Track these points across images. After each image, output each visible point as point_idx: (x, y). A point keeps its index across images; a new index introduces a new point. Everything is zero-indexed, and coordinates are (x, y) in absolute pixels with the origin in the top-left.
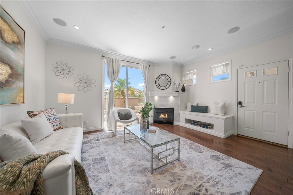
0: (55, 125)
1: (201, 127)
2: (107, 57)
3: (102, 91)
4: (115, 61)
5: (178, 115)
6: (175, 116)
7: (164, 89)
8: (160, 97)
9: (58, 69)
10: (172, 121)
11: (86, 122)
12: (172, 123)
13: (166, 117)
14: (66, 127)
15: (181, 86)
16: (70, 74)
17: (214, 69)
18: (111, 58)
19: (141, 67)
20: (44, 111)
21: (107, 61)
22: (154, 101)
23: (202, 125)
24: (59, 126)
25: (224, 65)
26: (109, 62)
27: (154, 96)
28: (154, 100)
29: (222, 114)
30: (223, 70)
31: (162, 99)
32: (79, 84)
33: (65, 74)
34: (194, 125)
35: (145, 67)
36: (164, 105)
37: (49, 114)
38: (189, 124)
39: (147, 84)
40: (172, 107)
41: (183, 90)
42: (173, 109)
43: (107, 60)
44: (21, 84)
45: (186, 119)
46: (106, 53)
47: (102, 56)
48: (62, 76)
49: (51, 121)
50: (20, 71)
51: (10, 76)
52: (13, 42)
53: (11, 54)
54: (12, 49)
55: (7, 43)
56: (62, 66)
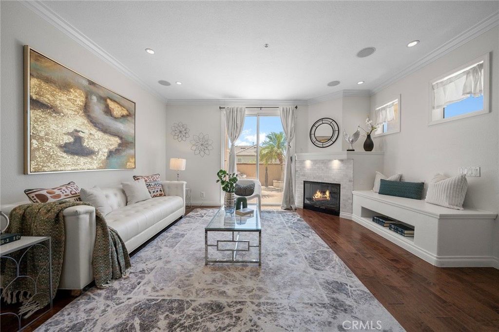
0: (155, 192)
1: (390, 229)
2: (226, 107)
3: (221, 154)
4: (237, 111)
5: (349, 199)
6: (344, 200)
7: (324, 146)
8: (315, 162)
9: (176, 132)
10: (336, 210)
11: (203, 194)
12: (337, 213)
13: (326, 197)
14: (169, 195)
15: (362, 139)
16: (187, 135)
17: (441, 89)
18: (231, 108)
19: (279, 111)
21: (226, 113)
22: (305, 169)
23: (393, 226)
25: (468, 73)
26: (228, 113)
27: (304, 161)
28: (304, 167)
29: (449, 205)
30: (465, 86)
31: (318, 165)
32: (195, 147)
33: (182, 136)
34: (378, 223)
35: (287, 111)
36: (321, 176)
37: (152, 179)
38: (369, 219)
39: (291, 140)
40: (337, 180)
41: (369, 146)
42: (339, 185)
43: (226, 111)
44: (132, 152)
45: (363, 208)
46: (225, 102)
47: (220, 108)
48: (180, 139)
49: (152, 187)
50: (130, 140)
51: (120, 145)
52: (123, 116)
53: (121, 126)
54: (121, 122)
55: (116, 118)
56: (179, 128)
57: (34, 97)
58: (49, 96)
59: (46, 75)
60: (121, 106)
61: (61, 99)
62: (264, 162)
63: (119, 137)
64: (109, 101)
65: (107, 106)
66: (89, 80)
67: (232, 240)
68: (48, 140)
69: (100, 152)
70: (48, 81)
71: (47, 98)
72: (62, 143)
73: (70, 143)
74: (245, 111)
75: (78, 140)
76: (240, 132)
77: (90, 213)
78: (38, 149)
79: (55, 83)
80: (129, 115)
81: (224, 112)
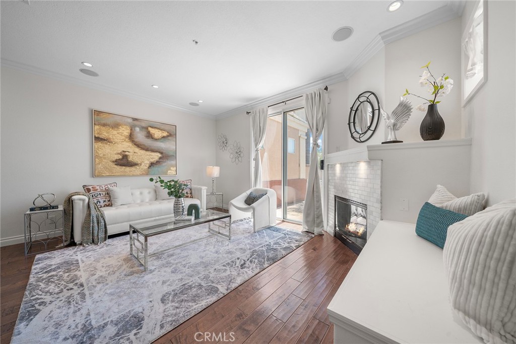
8: (343, 166)
22: (335, 178)
28: (335, 175)
32: (232, 155)
33: (225, 146)
46: (251, 106)
50: (171, 153)
51: (160, 158)
52: (164, 137)
53: (162, 145)
54: (162, 142)
55: (156, 140)
57: (97, 136)
58: (105, 133)
59: (103, 122)
60: (162, 130)
61: (113, 134)
63: (159, 152)
64: (150, 129)
65: (149, 132)
66: (132, 118)
68: (105, 158)
69: (143, 164)
70: (104, 125)
71: (104, 135)
72: (114, 159)
73: (119, 159)
74: (267, 111)
75: (125, 157)
77: (84, 200)
78: (99, 164)
79: (109, 126)
80: (170, 135)
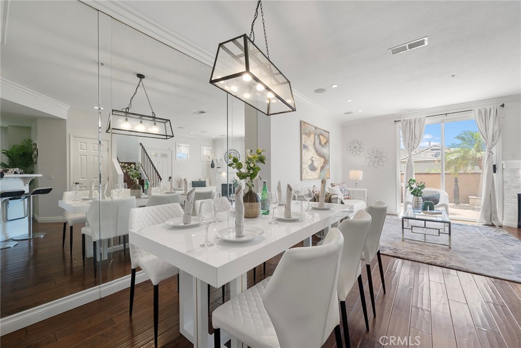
2: (402, 119)
3: (396, 165)
4: (415, 122)
9: (351, 148)
14: (353, 199)
16: (361, 150)
18: (407, 120)
19: (473, 114)
20: (339, 184)
21: (403, 126)
24: (347, 196)
27: (518, 169)
37: (342, 186)
43: (402, 123)
44: (328, 166)
47: (395, 121)
48: (354, 154)
49: (343, 191)
50: (327, 158)
51: (324, 163)
52: (325, 143)
54: (324, 148)
56: (354, 144)
57: (304, 144)
58: (306, 142)
59: (306, 131)
60: (324, 137)
61: (309, 142)
62: (452, 170)
63: (323, 157)
64: (320, 136)
65: (320, 140)
66: (315, 127)
67: (424, 226)
68: (306, 163)
69: (318, 169)
70: (306, 134)
73: (311, 164)
74: (425, 120)
76: (419, 142)
78: (304, 168)
80: (327, 141)
81: (400, 124)
